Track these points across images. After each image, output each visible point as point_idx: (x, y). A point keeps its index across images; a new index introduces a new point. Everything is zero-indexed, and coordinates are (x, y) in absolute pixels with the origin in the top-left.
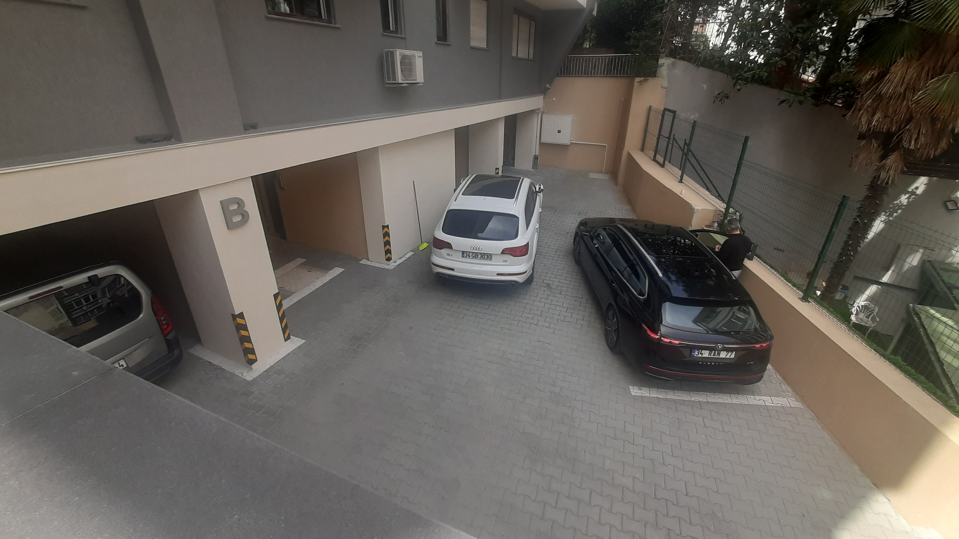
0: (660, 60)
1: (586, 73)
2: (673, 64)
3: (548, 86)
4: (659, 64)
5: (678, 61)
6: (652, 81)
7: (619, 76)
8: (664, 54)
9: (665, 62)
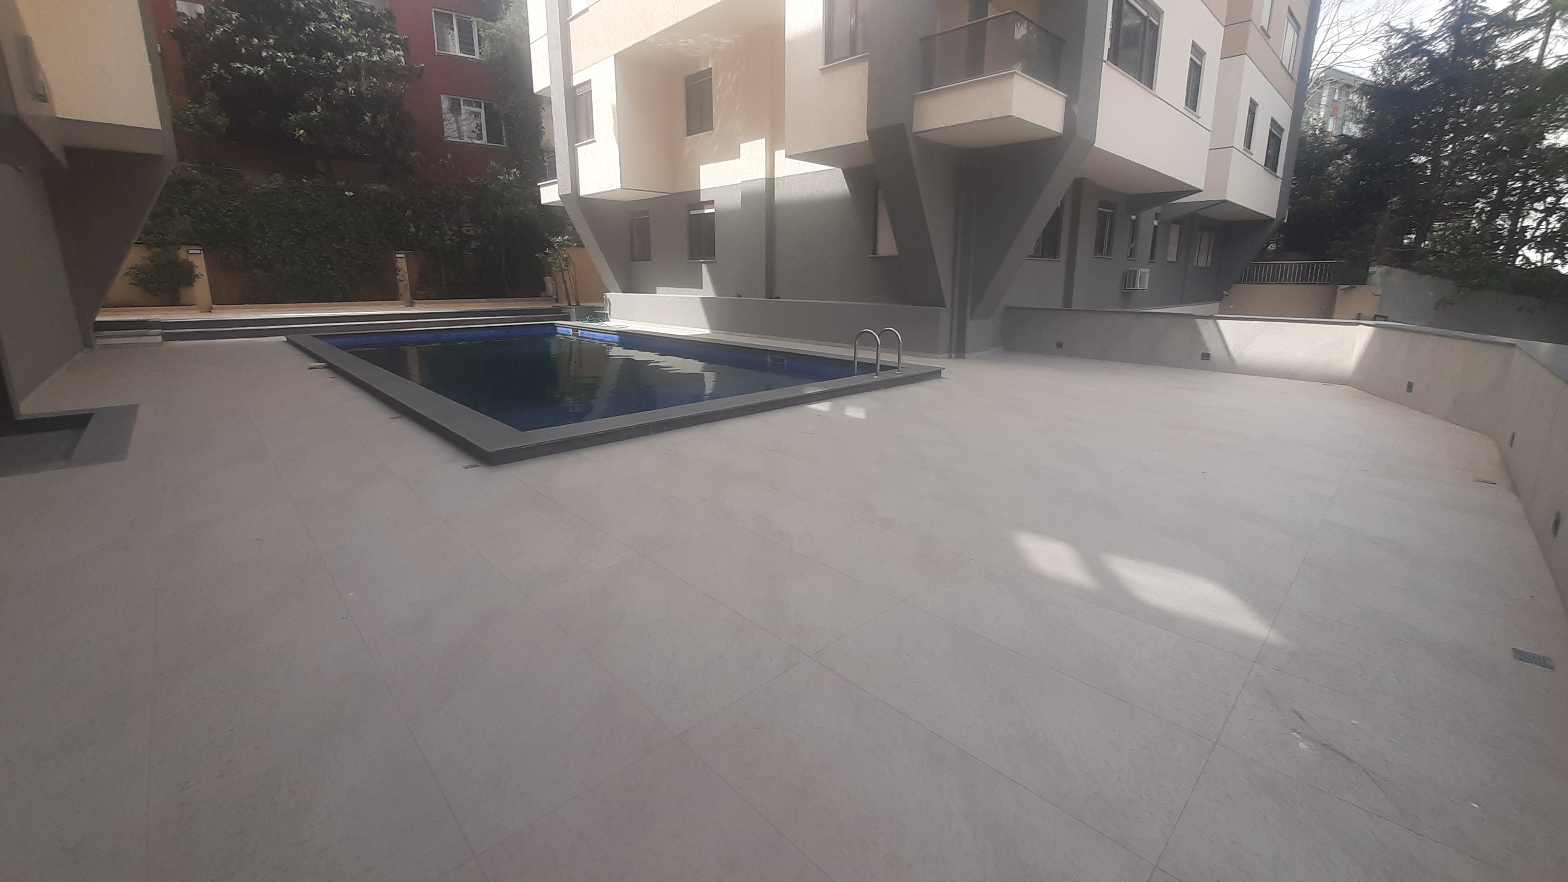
0: (1370, 268)
1: (1273, 279)
2: (1388, 273)
3: (1225, 292)
4: (1369, 271)
5: (1393, 269)
6: (1359, 290)
7: (1318, 283)
8: (1375, 262)
9: (1377, 271)
